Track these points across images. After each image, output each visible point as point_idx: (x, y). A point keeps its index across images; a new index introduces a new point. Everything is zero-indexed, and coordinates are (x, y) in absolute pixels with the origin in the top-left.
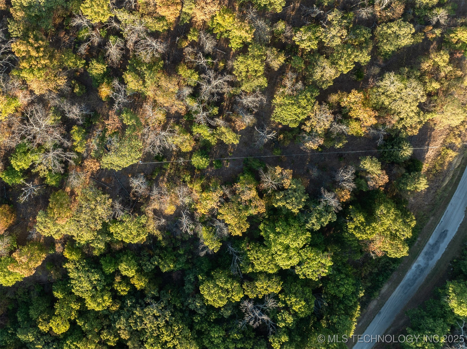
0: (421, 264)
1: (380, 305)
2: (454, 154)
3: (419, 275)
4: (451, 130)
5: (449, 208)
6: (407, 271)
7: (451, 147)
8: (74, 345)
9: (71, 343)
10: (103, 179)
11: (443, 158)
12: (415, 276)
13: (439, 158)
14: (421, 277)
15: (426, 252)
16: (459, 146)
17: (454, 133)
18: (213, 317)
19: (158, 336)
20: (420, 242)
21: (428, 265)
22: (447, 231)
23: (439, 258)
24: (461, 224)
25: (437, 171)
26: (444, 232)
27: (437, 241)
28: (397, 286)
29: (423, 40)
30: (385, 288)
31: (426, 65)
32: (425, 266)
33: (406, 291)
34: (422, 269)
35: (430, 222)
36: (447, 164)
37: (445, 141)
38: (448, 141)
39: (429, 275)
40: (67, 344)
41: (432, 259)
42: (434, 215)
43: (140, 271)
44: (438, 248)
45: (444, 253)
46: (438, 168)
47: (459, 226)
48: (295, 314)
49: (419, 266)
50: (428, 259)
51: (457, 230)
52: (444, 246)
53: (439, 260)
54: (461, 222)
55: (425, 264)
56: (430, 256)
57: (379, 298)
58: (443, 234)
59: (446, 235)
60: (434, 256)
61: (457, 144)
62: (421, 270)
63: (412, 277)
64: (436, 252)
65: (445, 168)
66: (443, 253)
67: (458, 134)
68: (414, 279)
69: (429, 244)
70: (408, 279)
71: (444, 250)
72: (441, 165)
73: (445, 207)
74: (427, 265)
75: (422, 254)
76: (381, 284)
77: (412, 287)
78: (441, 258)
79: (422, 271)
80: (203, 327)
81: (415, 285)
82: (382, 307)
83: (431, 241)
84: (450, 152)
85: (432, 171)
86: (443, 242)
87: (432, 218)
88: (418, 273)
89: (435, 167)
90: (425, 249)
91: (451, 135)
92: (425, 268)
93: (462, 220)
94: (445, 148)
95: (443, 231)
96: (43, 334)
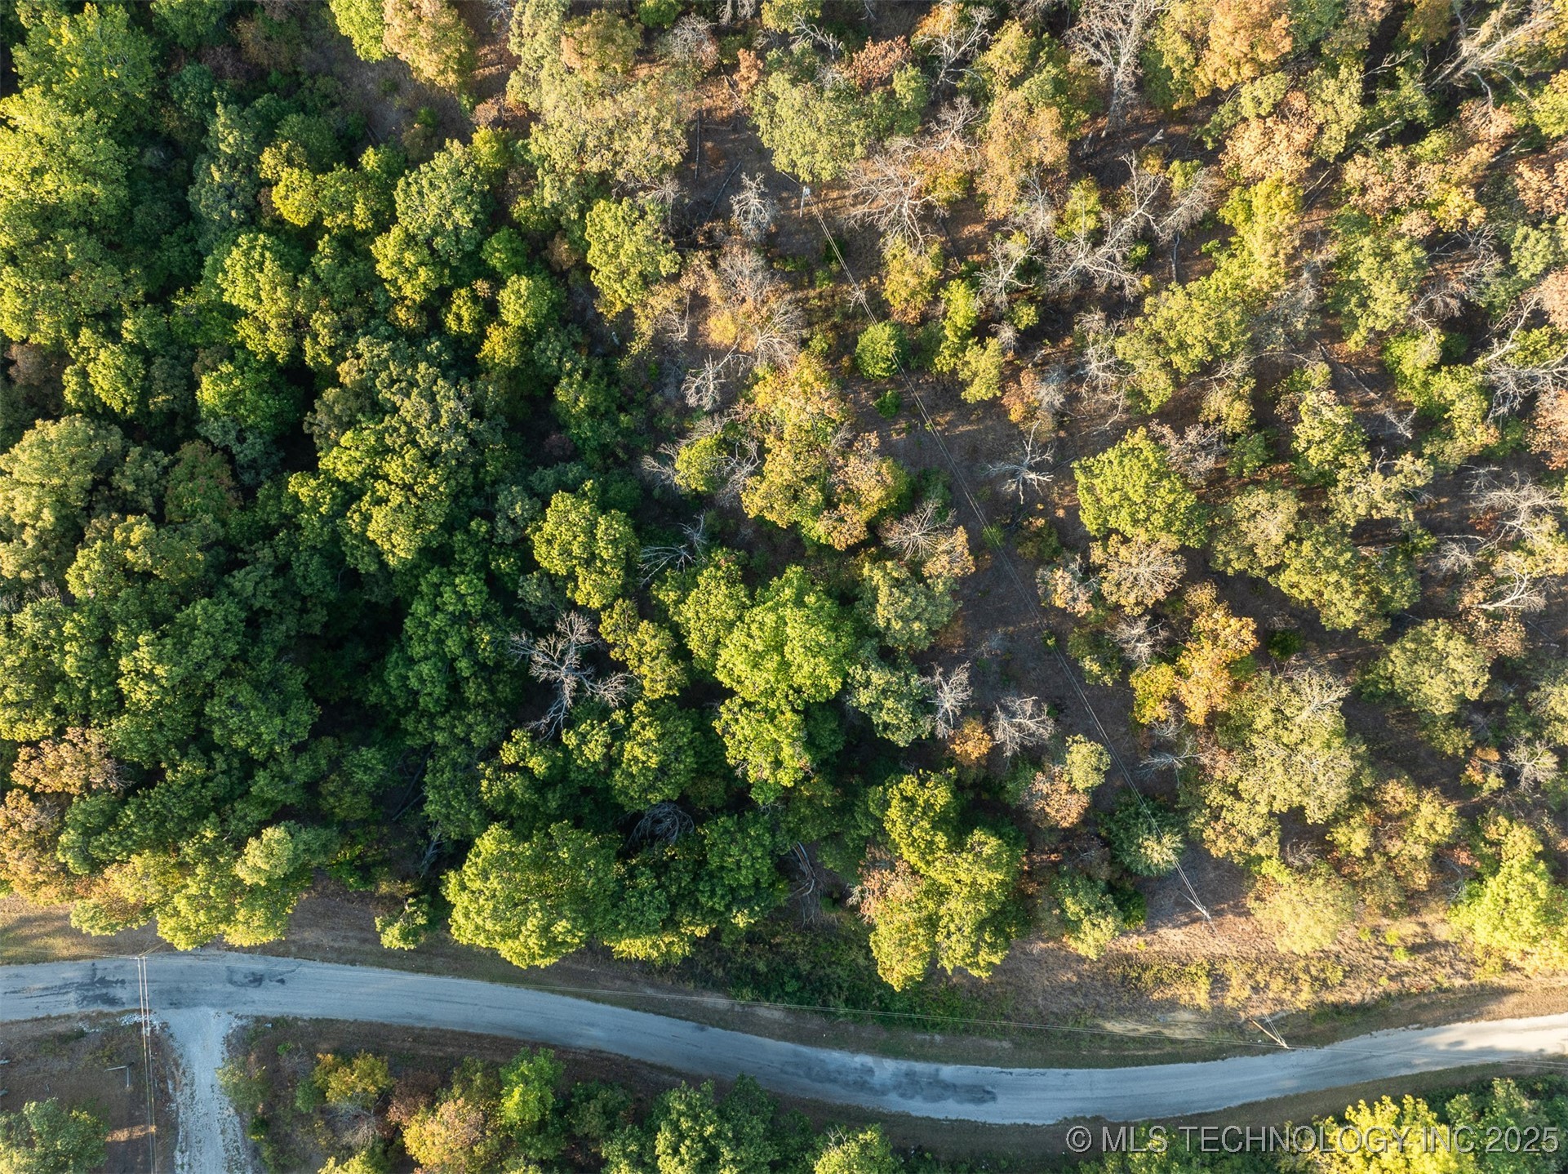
0: (877, 1073)
1: (721, 1020)
2: (1202, 998)
3: (846, 1085)
4: (1257, 959)
5: (1055, 1075)
6: (841, 1048)
7: (1219, 982)
8: (262, 255)
9: (264, 247)
10: (709, 144)
11: (1179, 975)
12: (840, 1073)
13: (1174, 966)
14: (843, 1092)
15: (915, 1073)
16: (1229, 1002)
17: (1255, 970)
18: (504, 565)
19: (388, 450)
20: (932, 1043)
21: (884, 1093)
22: (994, 1099)
23: (914, 1114)
24: (1027, 1125)
25: (1138, 979)
26: (988, 1092)
27: (954, 1086)
28: (792, 1040)
29: (1455, 756)
30: (771, 1012)
31: (1396, 793)
32: (877, 1087)
33: (790, 1069)
34: (865, 1082)
35: (996, 1044)
36: (1169, 993)
37: (1224, 958)
38: (1229, 967)
39: (859, 1108)
40: (256, 239)
41: (902, 1095)
42: (1018, 1045)
43: (527, 339)
44: (938, 1098)
45: (932, 1119)
46: (1148, 976)
47: (1020, 1122)
48: (612, 761)
49: (871, 1071)
50: (897, 1087)
51: (1007, 1122)
52: (951, 1109)
53: (908, 1116)
54: (1031, 1122)
55: (883, 1085)
56: (910, 1085)
57: (737, 1008)
58: (981, 1094)
59: (981, 1101)
60: (912, 1097)
61: (1233, 993)
62: (862, 1084)
63: (832, 1067)
64: (926, 1099)
65: (1156, 996)
66: (933, 1116)
67: (1258, 983)
68: (829, 1077)
69: (937, 1070)
70: (822, 1061)
71: (941, 1117)
72: (1159, 981)
73: (1050, 1063)
74: (883, 1091)
75: (904, 1065)
76: (778, 997)
77: (807, 1081)
78: (917, 1118)
79: (862, 1086)
80: (463, 551)
81: (818, 1086)
82: (718, 1026)
83: (948, 1071)
84: (1204, 984)
85: (1131, 966)
86: (961, 1102)
87: (1006, 1044)
88: (851, 1078)
89: (1144, 970)
90: (920, 1067)
91: (1247, 968)
92: (872, 1090)
93: (1039, 1123)
94: (1208, 967)
95: (989, 1088)
96: (250, 171)
